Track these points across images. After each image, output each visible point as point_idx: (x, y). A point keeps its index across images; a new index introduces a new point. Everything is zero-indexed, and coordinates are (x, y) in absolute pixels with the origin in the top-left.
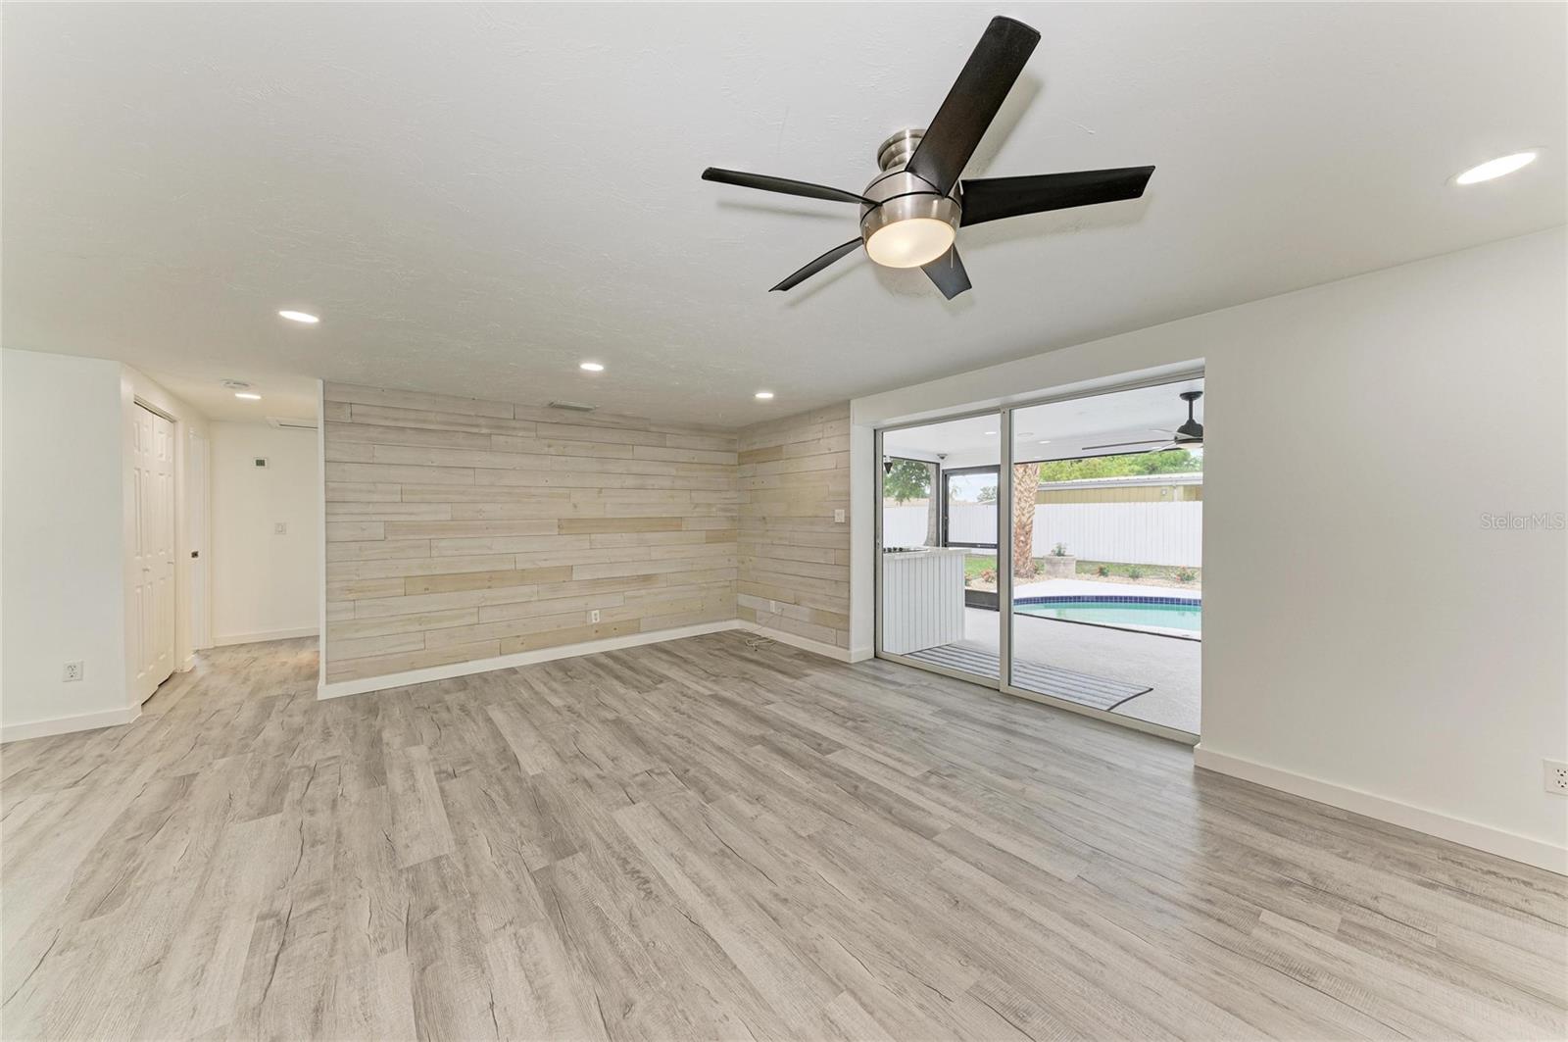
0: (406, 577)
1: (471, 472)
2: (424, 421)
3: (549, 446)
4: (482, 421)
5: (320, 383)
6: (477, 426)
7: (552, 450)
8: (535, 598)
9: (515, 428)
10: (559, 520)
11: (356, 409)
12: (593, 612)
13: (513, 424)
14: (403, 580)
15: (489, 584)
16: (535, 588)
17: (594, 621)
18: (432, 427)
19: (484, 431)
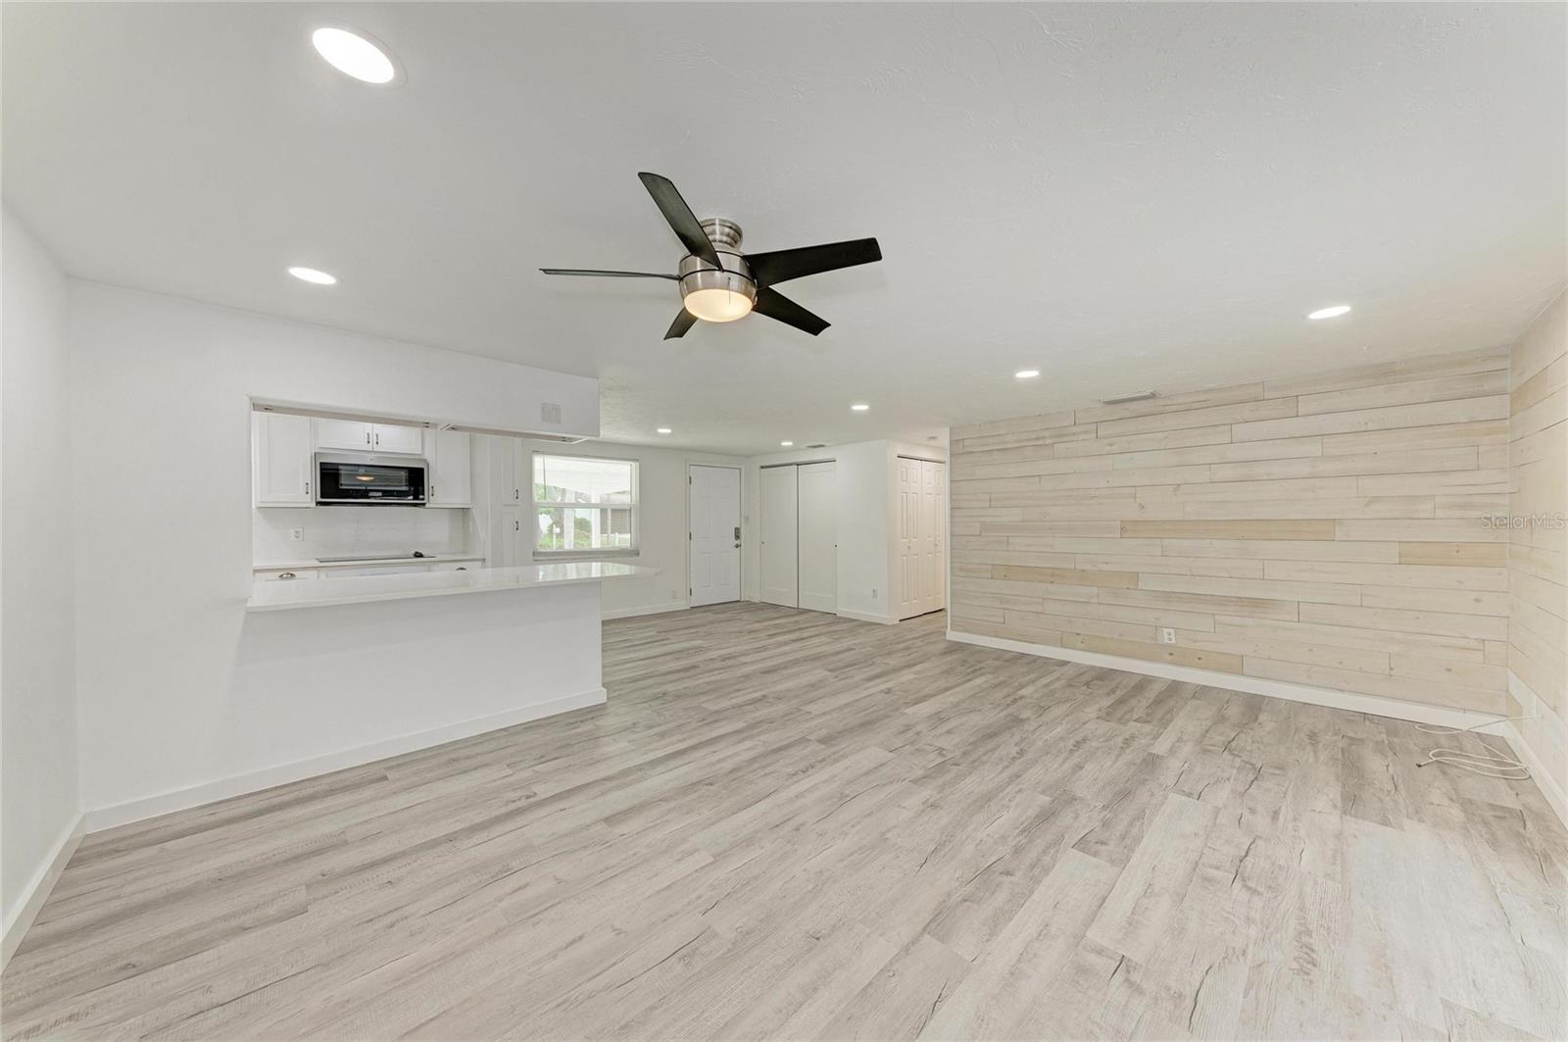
0: (993, 565)
1: (1037, 479)
2: (1005, 443)
3: (1111, 445)
4: (1047, 434)
5: (948, 429)
6: (1043, 438)
7: (1115, 449)
8: (1095, 600)
9: (1075, 434)
10: (1122, 521)
11: (966, 443)
12: (1166, 630)
13: (1075, 429)
14: (990, 567)
15: (1052, 579)
16: (1095, 590)
17: (1167, 641)
18: (1010, 446)
19: (1049, 441)
